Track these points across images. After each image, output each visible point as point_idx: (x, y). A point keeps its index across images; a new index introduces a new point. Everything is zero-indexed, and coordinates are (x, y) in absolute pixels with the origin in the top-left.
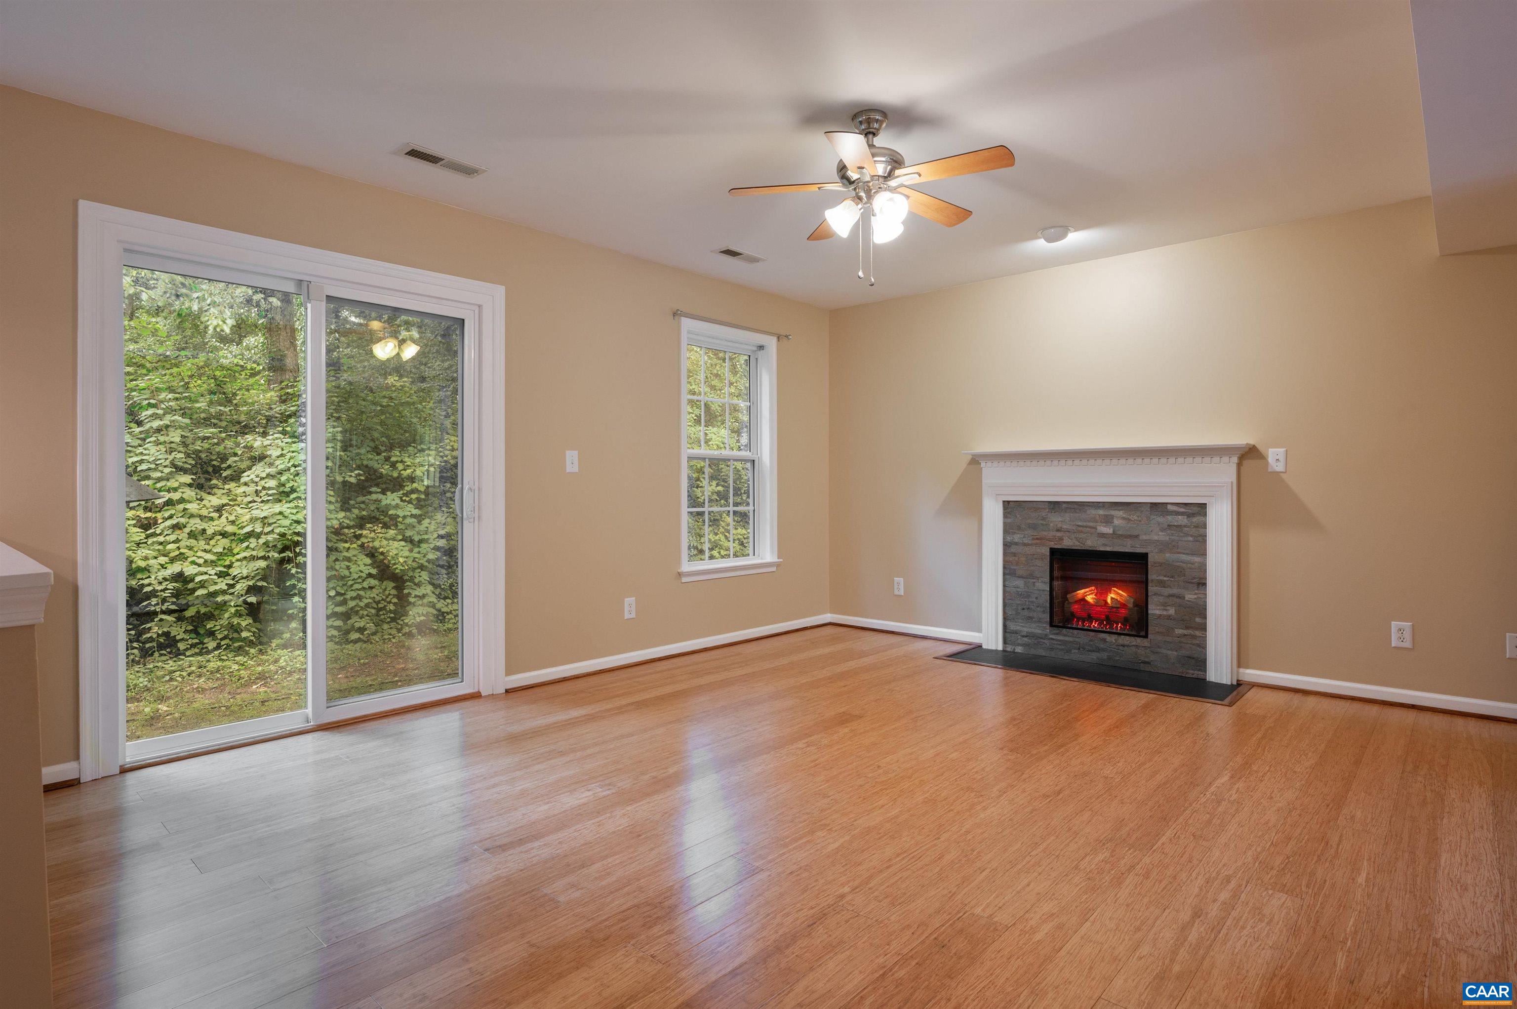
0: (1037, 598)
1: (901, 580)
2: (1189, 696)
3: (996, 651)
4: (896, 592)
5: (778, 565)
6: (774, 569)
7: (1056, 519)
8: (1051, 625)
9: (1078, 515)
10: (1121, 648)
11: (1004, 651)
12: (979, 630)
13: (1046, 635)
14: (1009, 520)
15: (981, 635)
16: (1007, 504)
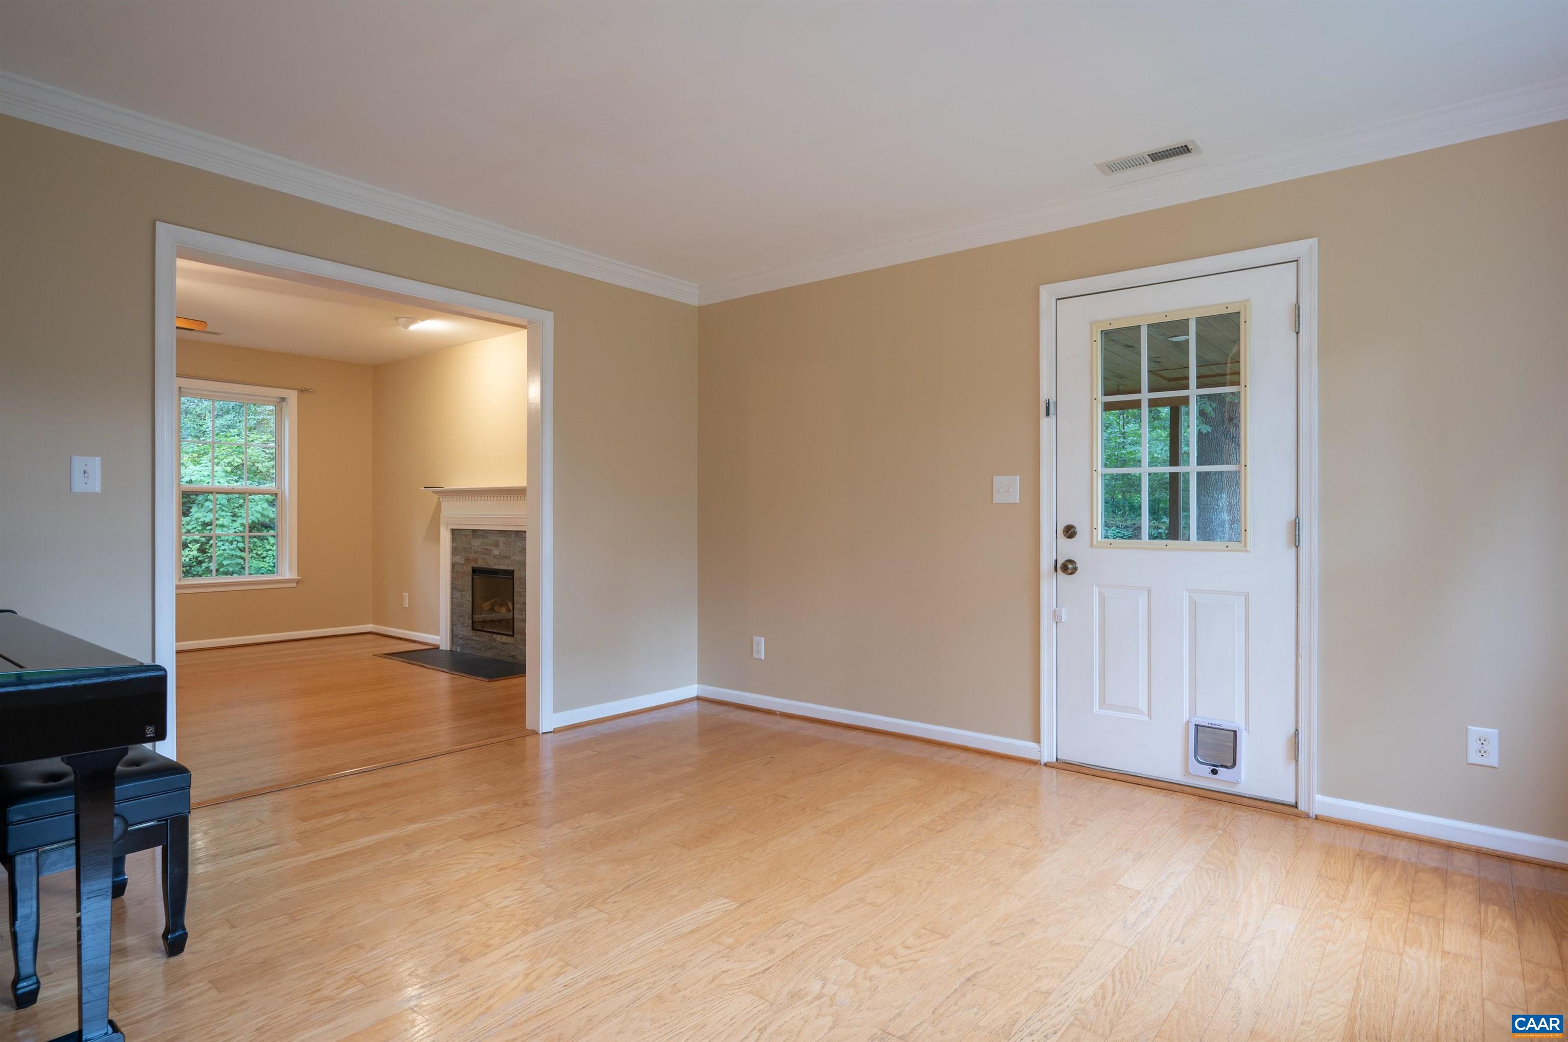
0: (466, 608)
1: (407, 594)
2: (476, 676)
3: (447, 651)
4: (404, 606)
5: (298, 582)
6: (294, 585)
7: (476, 543)
8: (473, 629)
9: (484, 540)
10: (503, 645)
11: (451, 651)
12: (438, 635)
13: (470, 637)
14: (455, 545)
15: (438, 637)
16: (453, 531)
